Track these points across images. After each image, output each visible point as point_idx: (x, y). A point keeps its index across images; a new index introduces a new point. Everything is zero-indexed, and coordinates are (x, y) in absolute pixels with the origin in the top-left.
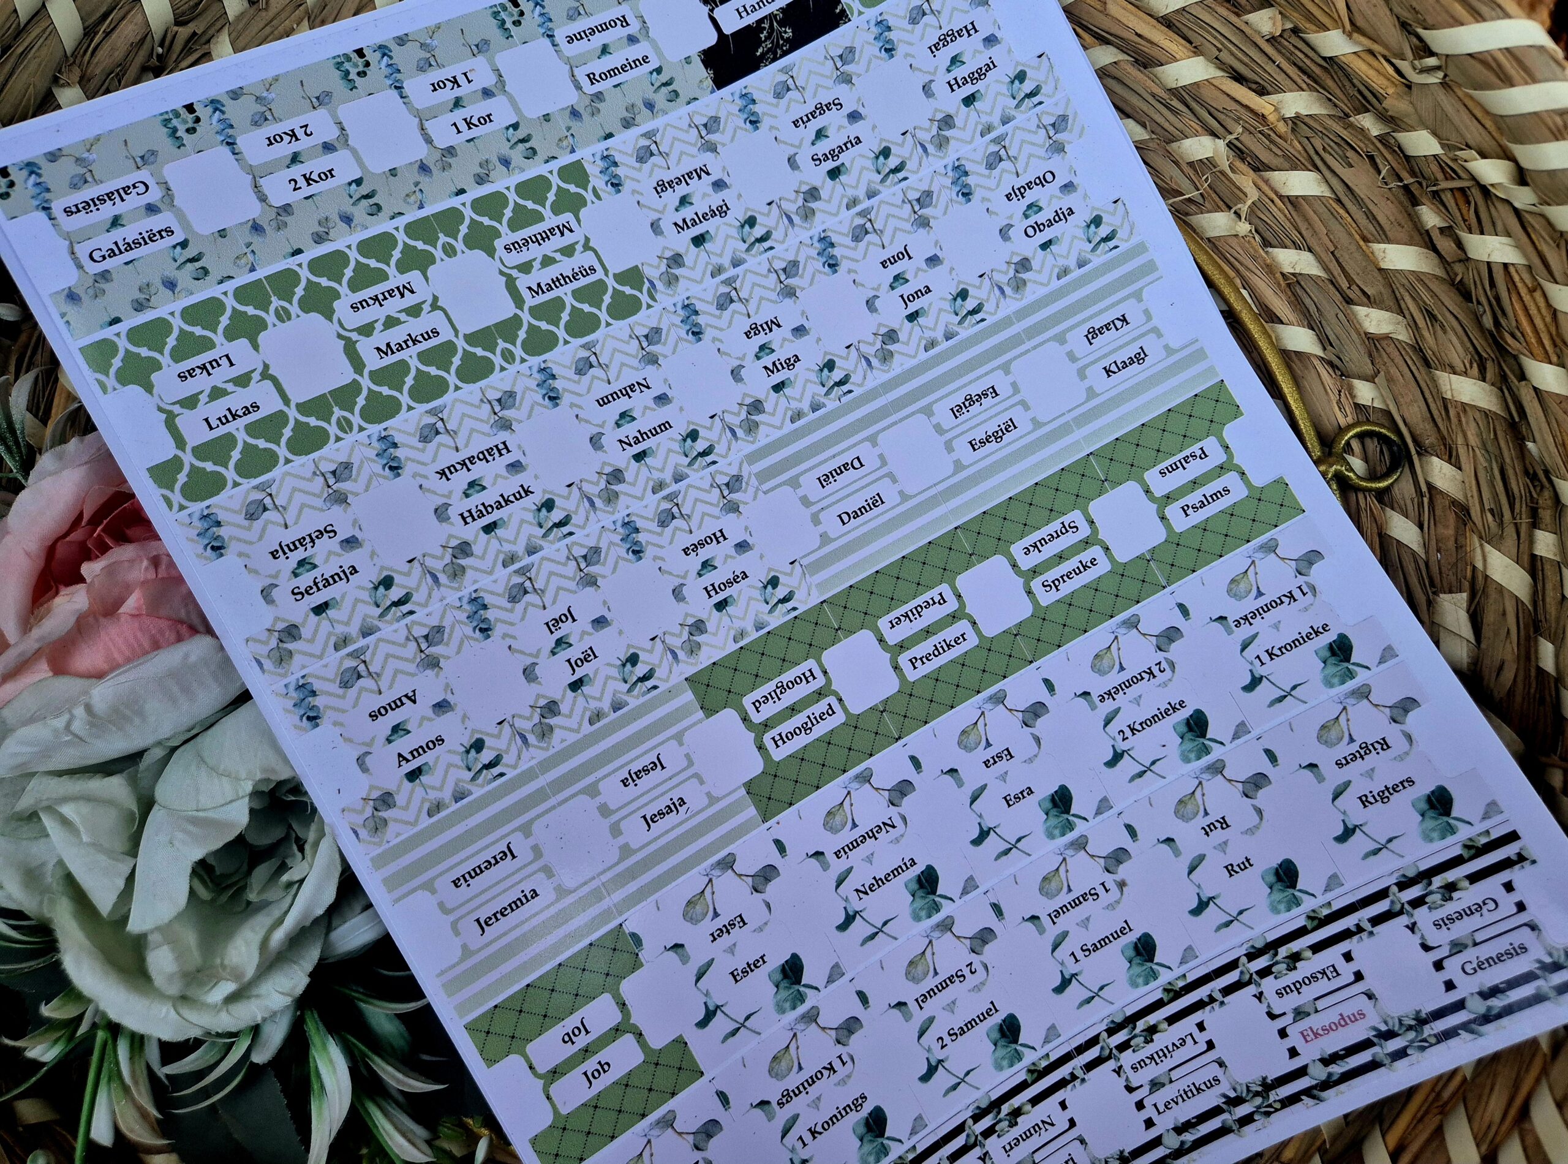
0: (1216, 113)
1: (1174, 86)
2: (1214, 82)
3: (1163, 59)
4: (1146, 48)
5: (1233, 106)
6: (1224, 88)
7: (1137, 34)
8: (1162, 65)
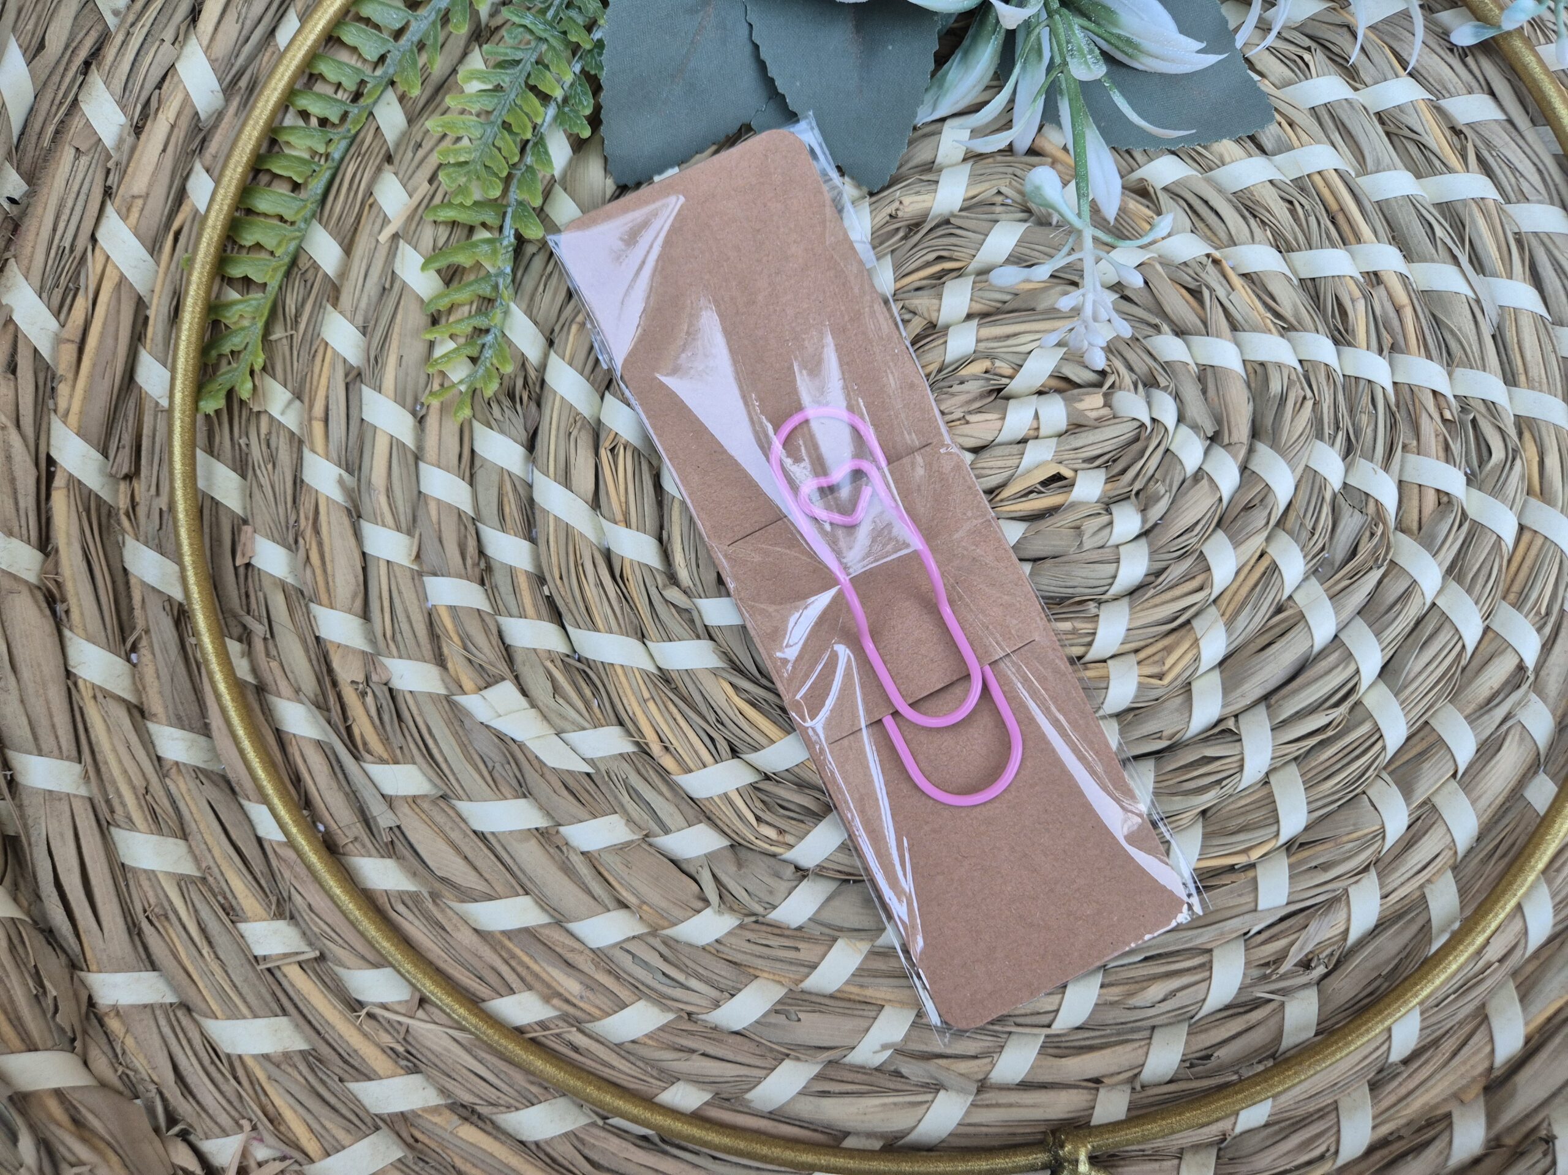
0: (245, 32)
1: (221, 95)
2: (205, 43)
3: (188, 113)
4: (180, 134)
5: (231, 15)
6: (210, 29)
7: (164, 151)
8: (197, 113)
